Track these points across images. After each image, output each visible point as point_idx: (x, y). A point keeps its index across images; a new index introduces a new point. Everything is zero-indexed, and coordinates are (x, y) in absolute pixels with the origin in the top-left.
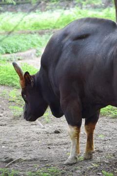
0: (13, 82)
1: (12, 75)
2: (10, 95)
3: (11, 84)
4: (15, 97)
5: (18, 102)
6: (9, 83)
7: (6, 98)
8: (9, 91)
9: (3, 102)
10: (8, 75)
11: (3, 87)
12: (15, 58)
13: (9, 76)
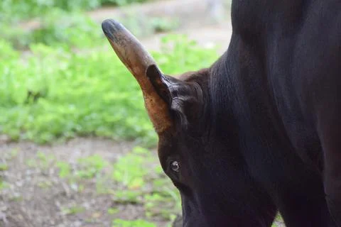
0: (131, 121)
1: (122, 90)
2: (117, 175)
3: (120, 131)
4: (138, 182)
5: (151, 202)
6: (112, 126)
7: (100, 190)
8: (114, 161)
9: (87, 205)
10: (108, 90)
11: (87, 144)
12: (140, 24)
13: (113, 96)
